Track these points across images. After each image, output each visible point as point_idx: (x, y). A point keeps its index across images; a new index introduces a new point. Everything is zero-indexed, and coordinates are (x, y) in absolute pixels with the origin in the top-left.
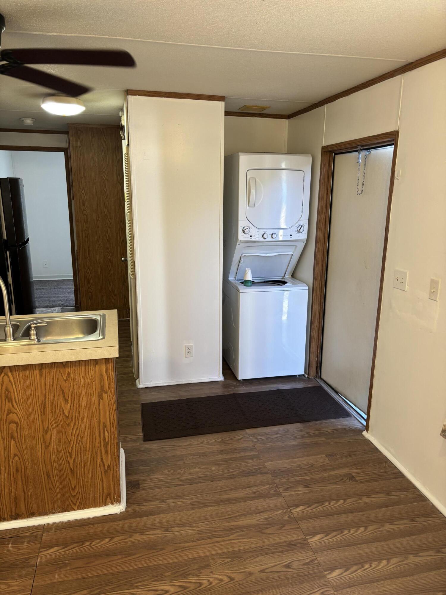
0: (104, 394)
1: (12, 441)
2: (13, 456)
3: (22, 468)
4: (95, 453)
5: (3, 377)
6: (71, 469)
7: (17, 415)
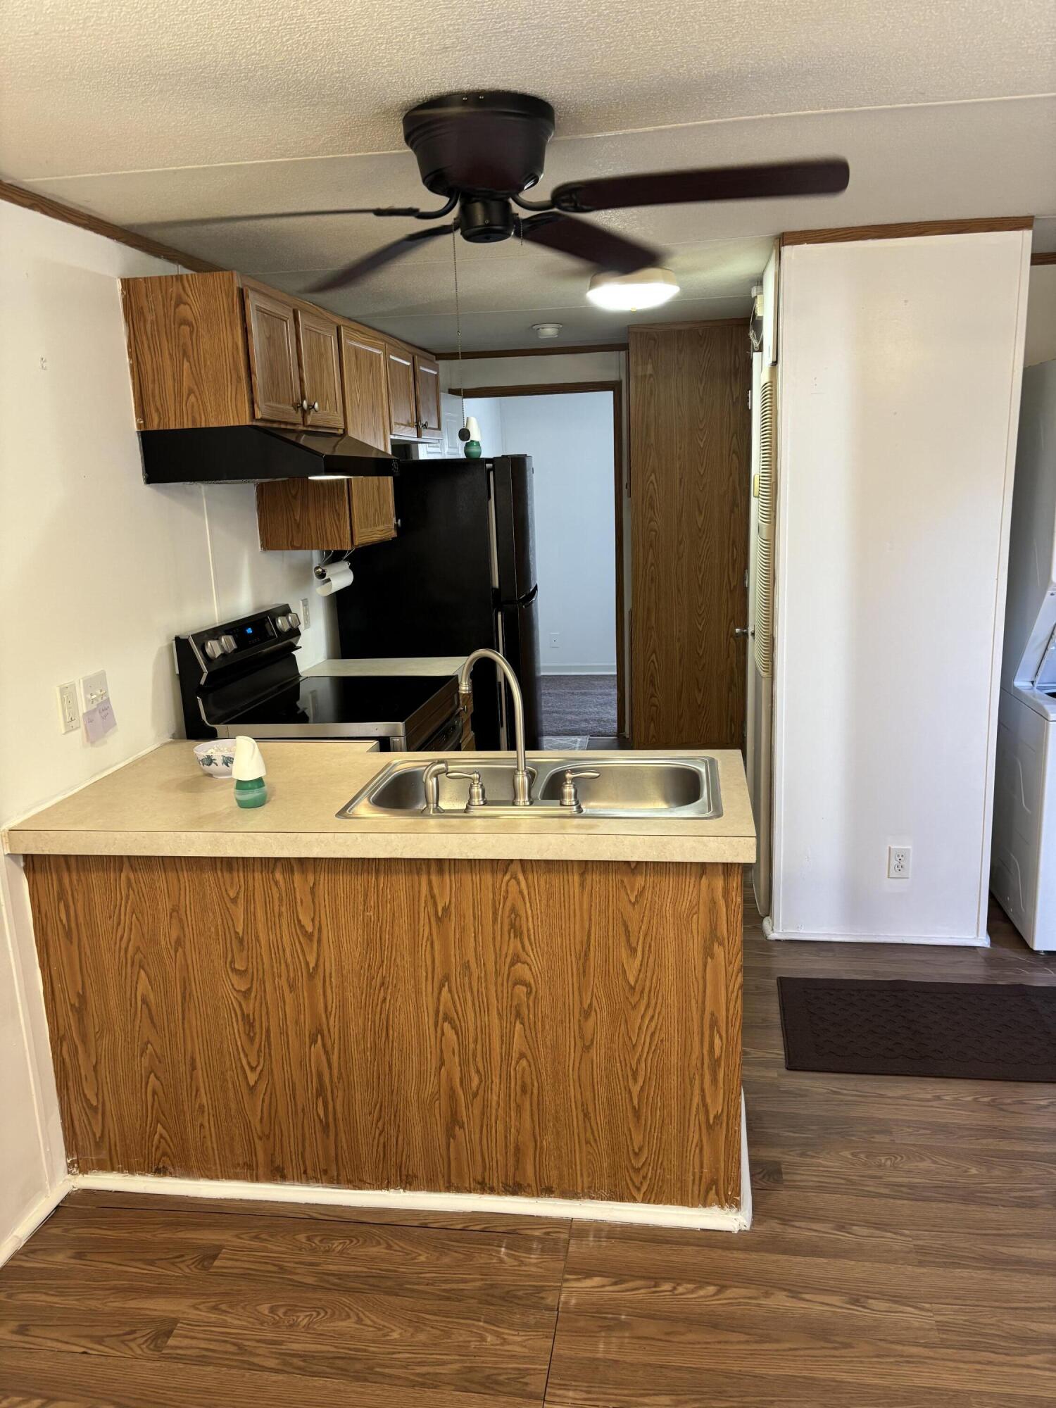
0: (716, 945)
1: (518, 1023)
2: (518, 1056)
3: (533, 1085)
4: (687, 1080)
5: (509, 881)
6: (634, 1108)
7: (531, 969)
